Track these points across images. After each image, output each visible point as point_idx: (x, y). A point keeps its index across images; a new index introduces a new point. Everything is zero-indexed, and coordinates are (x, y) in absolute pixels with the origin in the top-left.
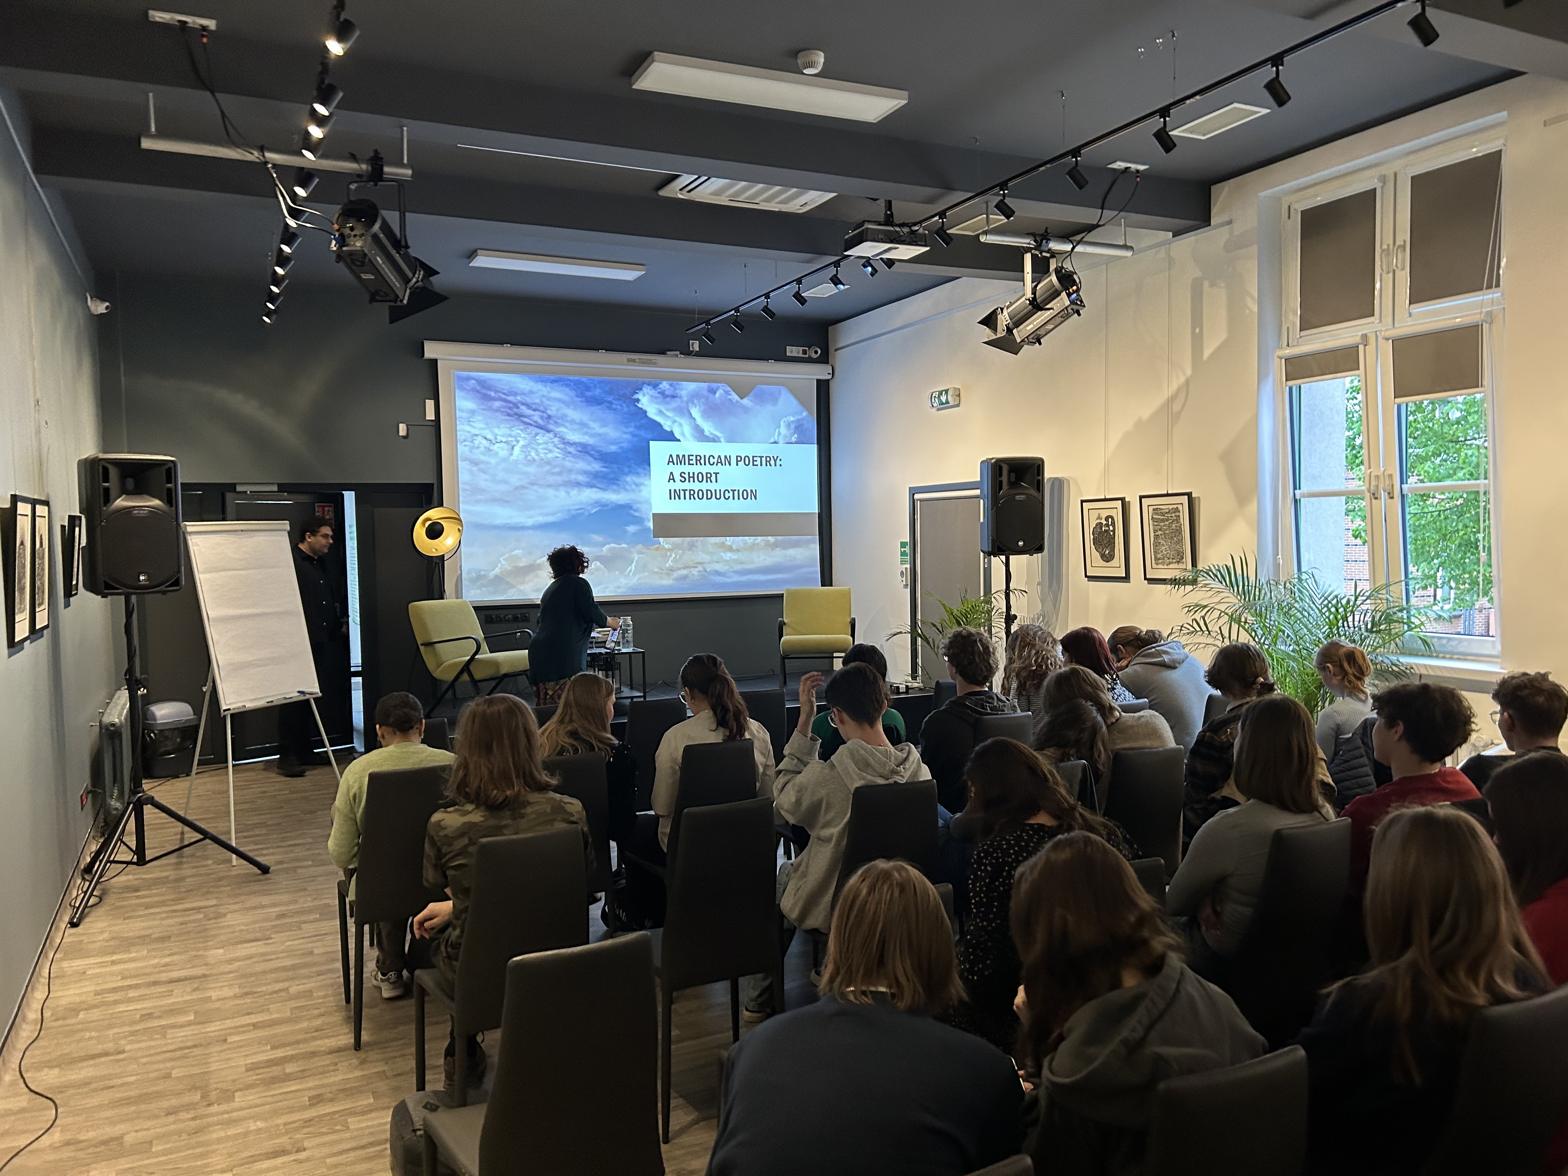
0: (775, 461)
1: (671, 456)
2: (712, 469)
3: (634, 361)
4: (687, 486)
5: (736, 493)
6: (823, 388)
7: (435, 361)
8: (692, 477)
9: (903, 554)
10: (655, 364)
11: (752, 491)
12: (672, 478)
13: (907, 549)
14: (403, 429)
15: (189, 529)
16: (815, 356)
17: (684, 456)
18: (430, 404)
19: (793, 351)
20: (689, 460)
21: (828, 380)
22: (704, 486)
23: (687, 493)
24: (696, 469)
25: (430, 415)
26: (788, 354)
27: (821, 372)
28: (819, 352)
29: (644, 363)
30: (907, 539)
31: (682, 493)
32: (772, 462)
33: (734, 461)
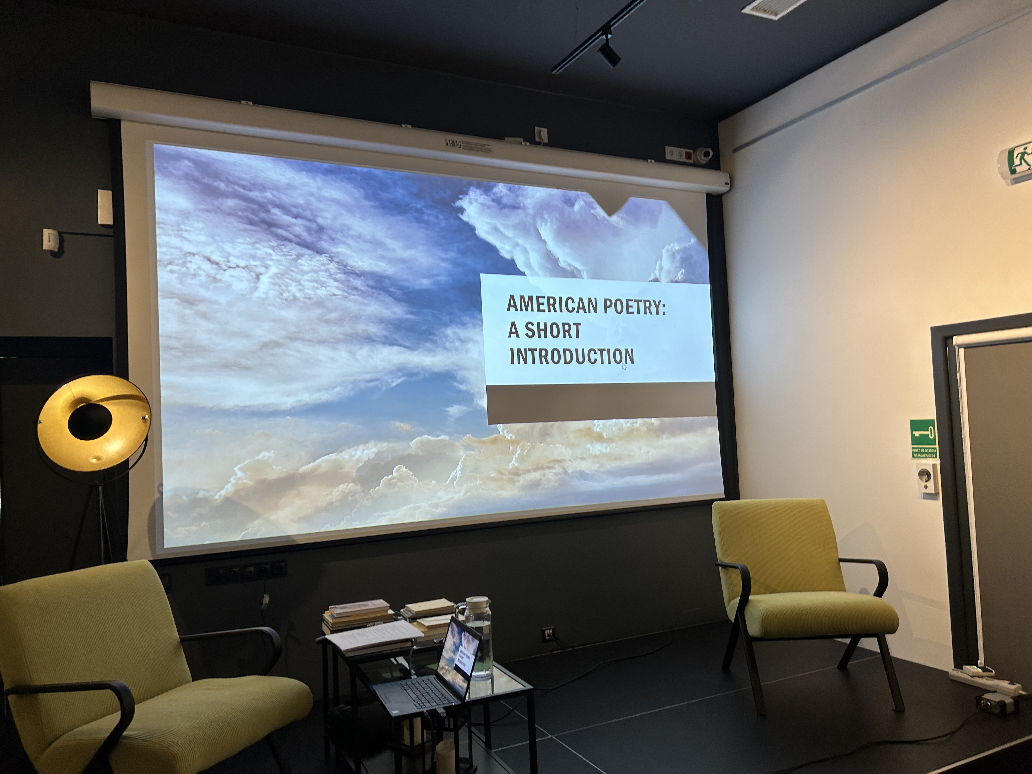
0: (657, 307)
1: (512, 297)
2: (572, 318)
3: (455, 146)
4: (537, 343)
5: (605, 354)
6: (716, 206)
7: (113, 123)
8: (542, 330)
9: (920, 440)
10: (488, 153)
11: (626, 351)
12: (514, 331)
13: (932, 433)
14: (49, 240)
16: (703, 159)
17: (531, 298)
18: (104, 197)
19: (672, 152)
20: (539, 304)
21: (724, 193)
22: (561, 343)
23: (537, 354)
24: (548, 318)
25: (105, 217)
26: (668, 153)
27: (714, 181)
28: (710, 153)
29: (471, 149)
30: (930, 415)
31: (529, 353)
32: (653, 308)
33: (601, 307)
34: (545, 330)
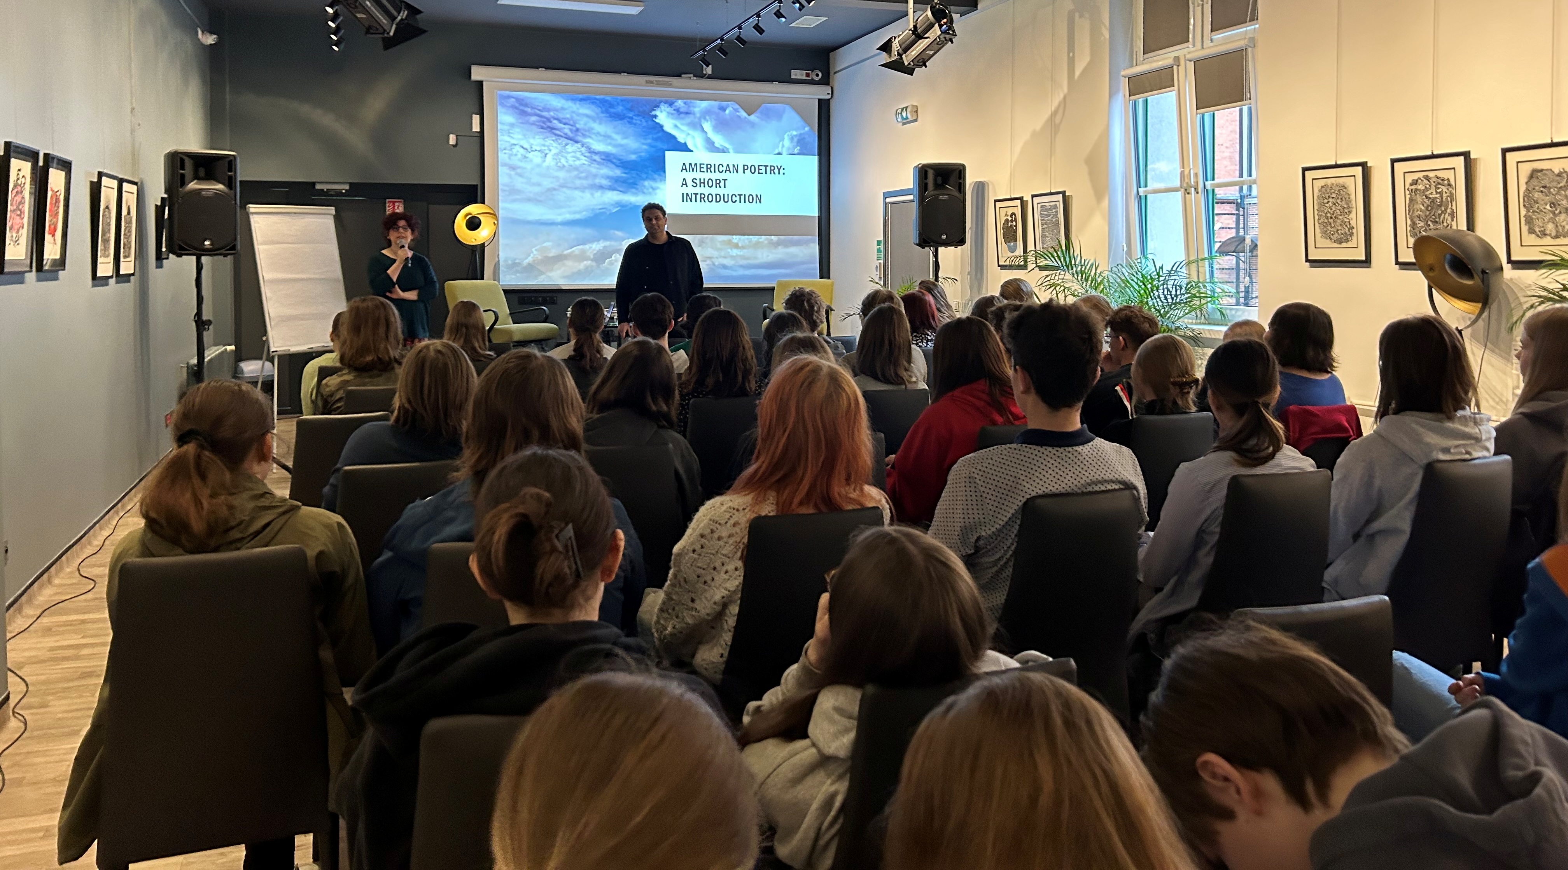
0: (779, 170)
1: (684, 164)
2: (721, 176)
3: (652, 82)
4: (698, 190)
5: (742, 197)
6: (824, 107)
7: (480, 84)
8: (702, 183)
9: (879, 251)
10: (670, 85)
11: (757, 196)
12: (684, 183)
13: (882, 247)
14: (452, 139)
15: (252, 210)
16: (817, 79)
17: (696, 164)
18: (476, 119)
19: (796, 74)
20: (700, 168)
21: (829, 100)
22: (714, 191)
23: (698, 197)
24: (706, 176)
25: (476, 128)
26: (793, 77)
27: (823, 92)
28: (820, 75)
29: (659, 84)
30: (881, 238)
31: (694, 196)
32: (776, 171)
33: (741, 169)
34: (704, 183)
